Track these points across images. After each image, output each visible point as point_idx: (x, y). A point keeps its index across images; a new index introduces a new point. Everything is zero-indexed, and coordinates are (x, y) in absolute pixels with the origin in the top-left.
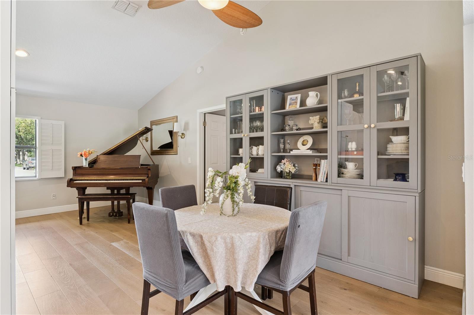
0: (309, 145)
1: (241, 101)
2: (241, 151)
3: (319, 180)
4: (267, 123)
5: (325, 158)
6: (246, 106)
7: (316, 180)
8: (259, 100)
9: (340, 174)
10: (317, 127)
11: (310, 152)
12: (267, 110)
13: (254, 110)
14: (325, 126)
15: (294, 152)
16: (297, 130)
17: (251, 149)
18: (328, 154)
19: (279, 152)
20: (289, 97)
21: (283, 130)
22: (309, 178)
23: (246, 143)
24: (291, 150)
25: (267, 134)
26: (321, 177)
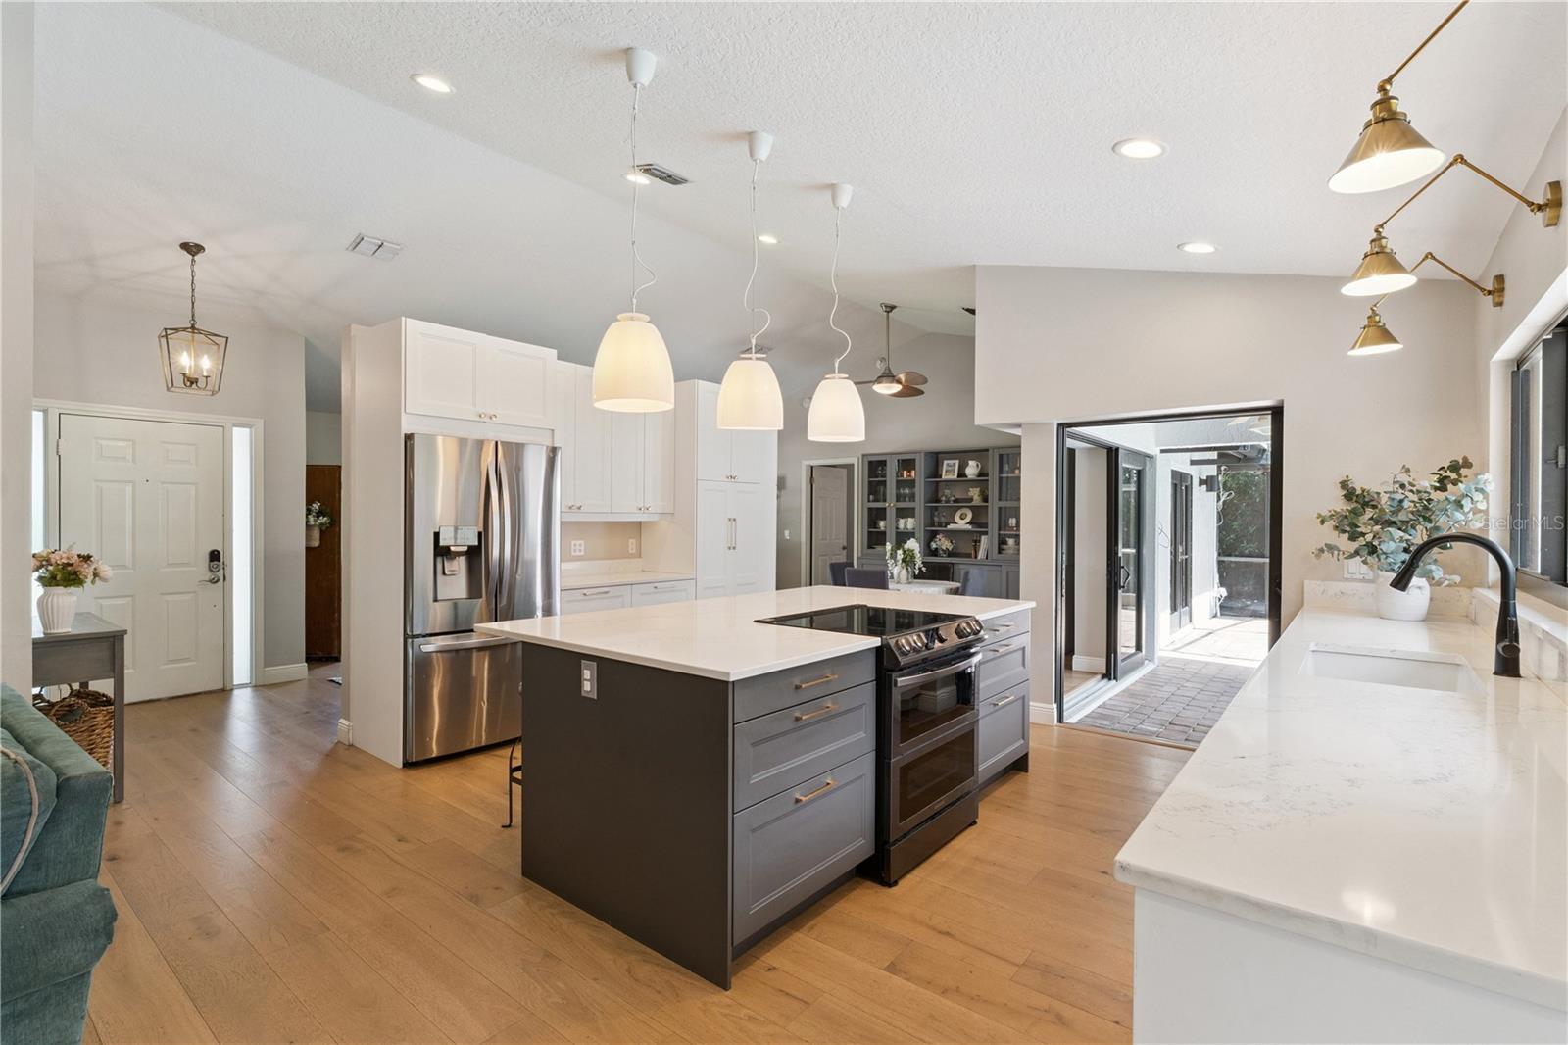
0: (968, 519)
1: (883, 463)
2: (882, 524)
3: (979, 558)
4: (920, 491)
5: (986, 533)
6: (891, 469)
7: (976, 557)
8: (907, 464)
9: (1000, 551)
10: (977, 500)
11: (969, 527)
12: (918, 475)
13: (902, 476)
14: (985, 500)
15: (951, 527)
16: (955, 501)
17: (897, 521)
18: (989, 530)
19: (933, 526)
20: (945, 462)
21: (938, 501)
22: (968, 556)
23: (891, 513)
24: (947, 524)
25: (919, 504)
26: (981, 555)
